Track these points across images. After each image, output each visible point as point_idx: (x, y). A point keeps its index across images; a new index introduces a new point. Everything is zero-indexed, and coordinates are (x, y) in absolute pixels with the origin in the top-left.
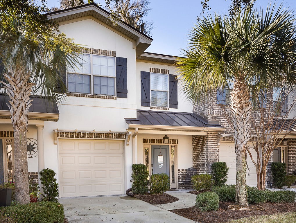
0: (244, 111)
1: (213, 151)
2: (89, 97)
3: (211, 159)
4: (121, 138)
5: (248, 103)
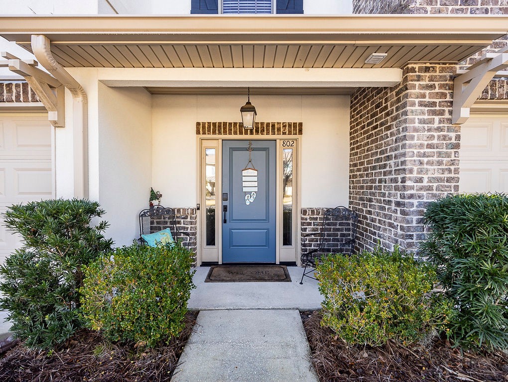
1: (430, 146)
3: (420, 180)
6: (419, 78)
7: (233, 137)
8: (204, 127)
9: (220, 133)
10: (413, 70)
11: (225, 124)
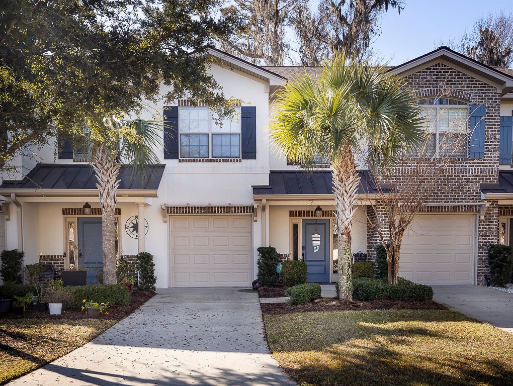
0: (343, 184)
2: (206, 162)
4: (247, 212)
5: (349, 175)
6: (381, 205)
7: (308, 218)
8: (293, 213)
9: (301, 216)
10: (379, 202)
11: (304, 211)
